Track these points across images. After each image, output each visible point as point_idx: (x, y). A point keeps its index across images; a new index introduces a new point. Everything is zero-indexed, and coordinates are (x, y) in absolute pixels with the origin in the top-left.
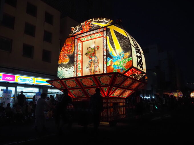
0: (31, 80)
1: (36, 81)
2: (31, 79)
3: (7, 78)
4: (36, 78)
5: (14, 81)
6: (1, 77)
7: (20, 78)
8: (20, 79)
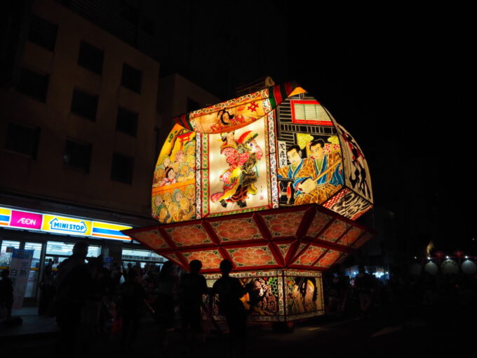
0: (82, 228)
1: (95, 230)
2: (82, 225)
3: (23, 220)
4: (93, 222)
5: (40, 228)
6: (9, 217)
7: (55, 221)
8: (53, 223)
